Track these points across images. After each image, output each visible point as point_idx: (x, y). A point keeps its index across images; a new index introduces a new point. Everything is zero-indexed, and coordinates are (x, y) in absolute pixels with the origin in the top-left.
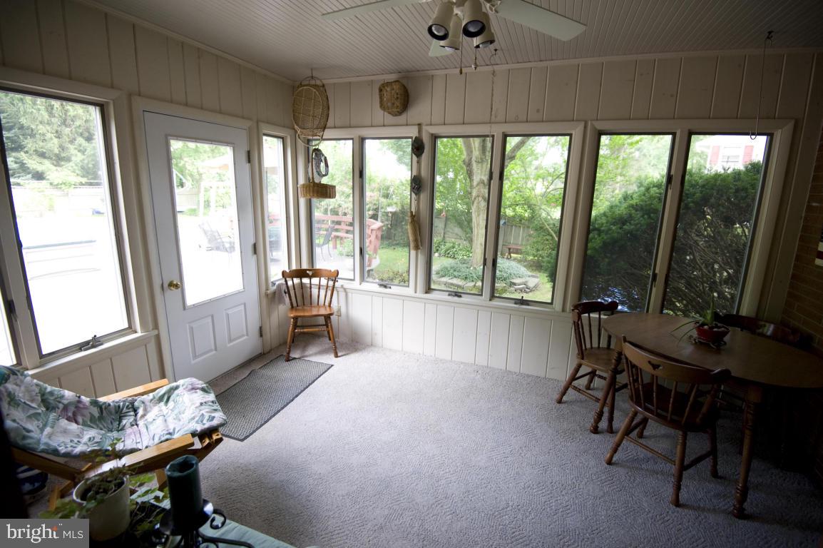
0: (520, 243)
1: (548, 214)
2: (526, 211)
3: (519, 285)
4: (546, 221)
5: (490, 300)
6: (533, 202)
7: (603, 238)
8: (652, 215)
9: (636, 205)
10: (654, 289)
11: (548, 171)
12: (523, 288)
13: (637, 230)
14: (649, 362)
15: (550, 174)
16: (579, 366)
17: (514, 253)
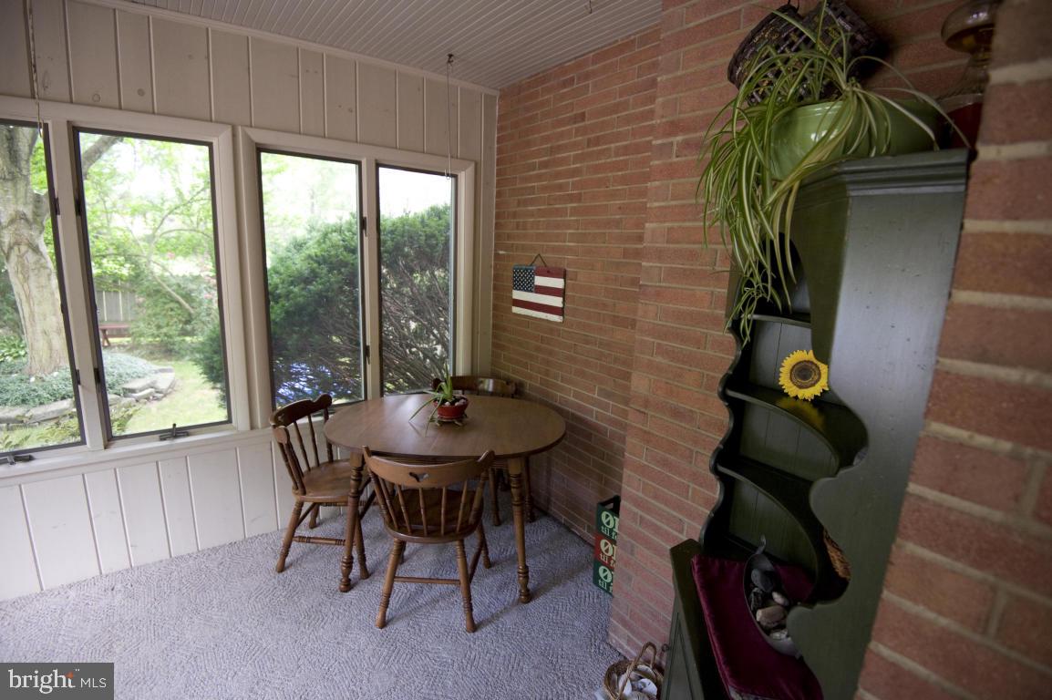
0: (122, 319)
1: (165, 269)
2: (122, 265)
3: (141, 390)
4: (164, 281)
5: (106, 447)
6: (133, 250)
7: (283, 306)
8: (343, 270)
9: (316, 256)
10: (369, 367)
11: (152, 202)
12: (151, 393)
13: (327, 291)
14: (411, 474)
15: (154, 207)
16: (301, 505)
17: (113, 336)
